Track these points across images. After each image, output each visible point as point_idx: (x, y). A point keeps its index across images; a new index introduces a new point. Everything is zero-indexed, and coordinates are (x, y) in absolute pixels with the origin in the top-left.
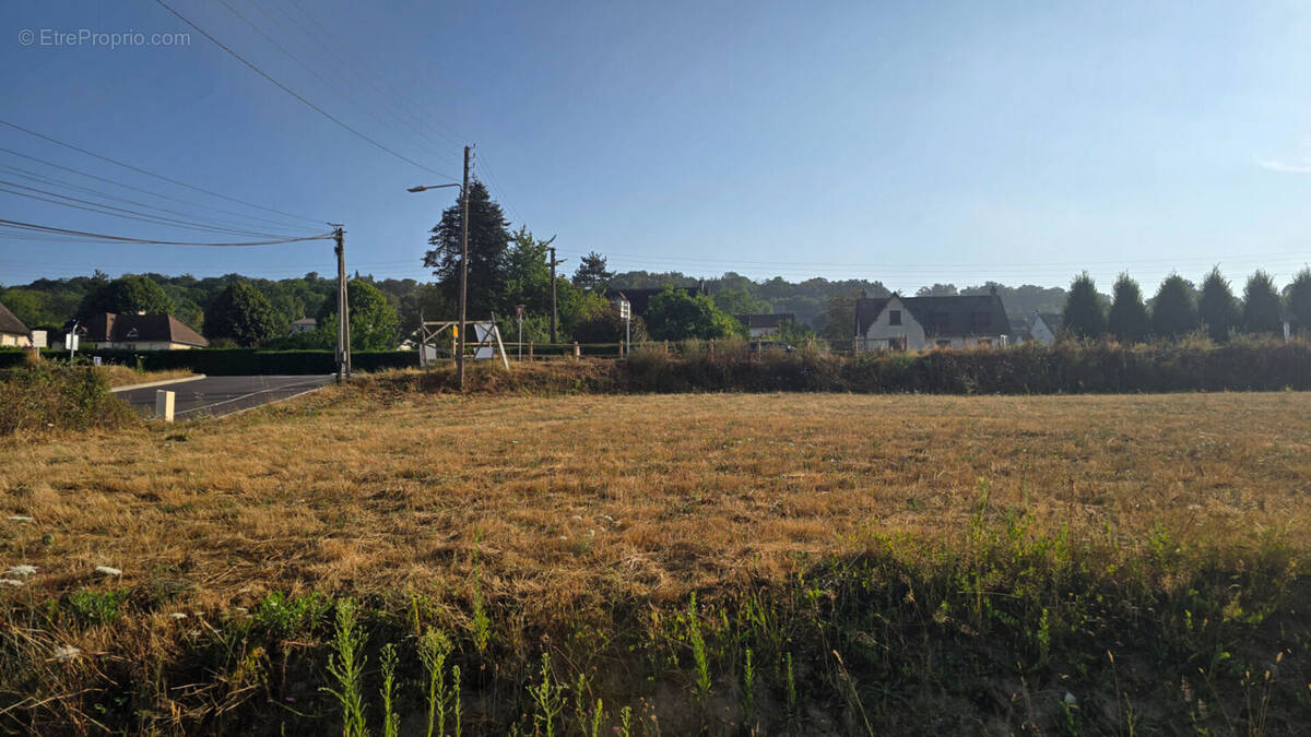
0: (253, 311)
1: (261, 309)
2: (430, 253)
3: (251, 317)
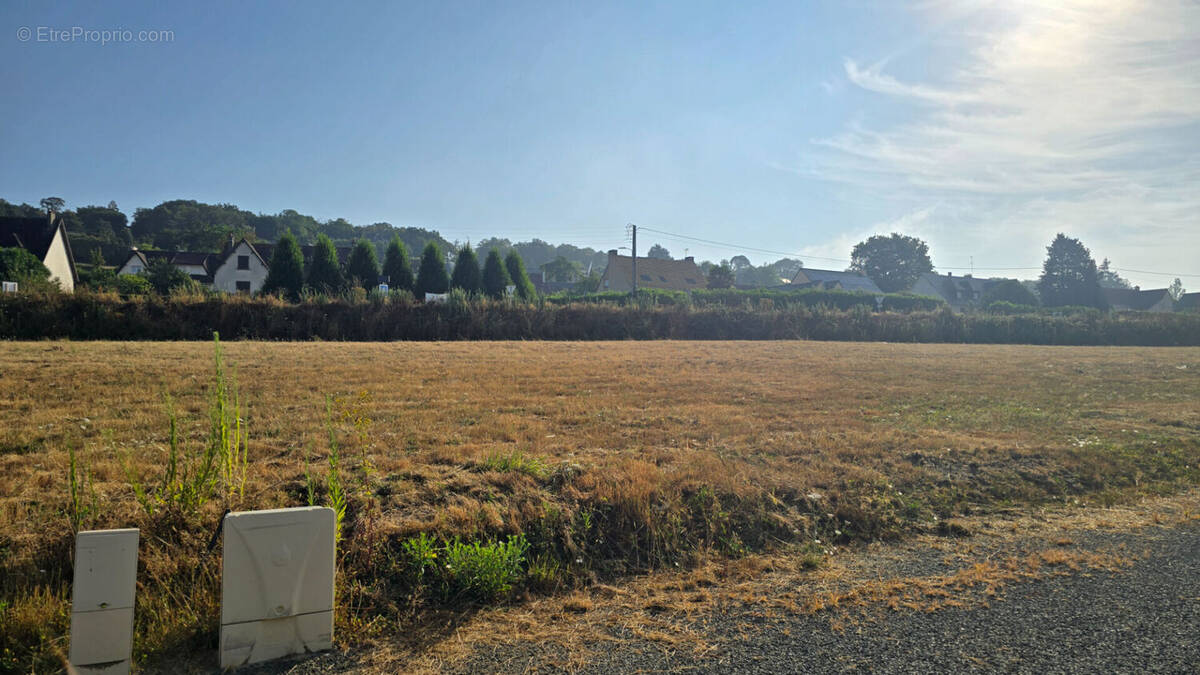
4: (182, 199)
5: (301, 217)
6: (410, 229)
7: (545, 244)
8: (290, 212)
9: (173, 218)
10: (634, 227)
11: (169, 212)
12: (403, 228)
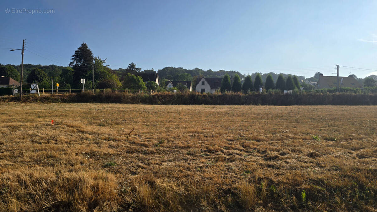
0: (41, 76)
1: (44, 76)
2: (71, 62)
3: (40, 78)
4: (169, 66)
5: (200, 69)
6: (230, 71)
7: (274, 73)
8: (197, 68)
9: (167, 72)
10: (338, 66)
11: (166, 70)
12: (228, 71)
